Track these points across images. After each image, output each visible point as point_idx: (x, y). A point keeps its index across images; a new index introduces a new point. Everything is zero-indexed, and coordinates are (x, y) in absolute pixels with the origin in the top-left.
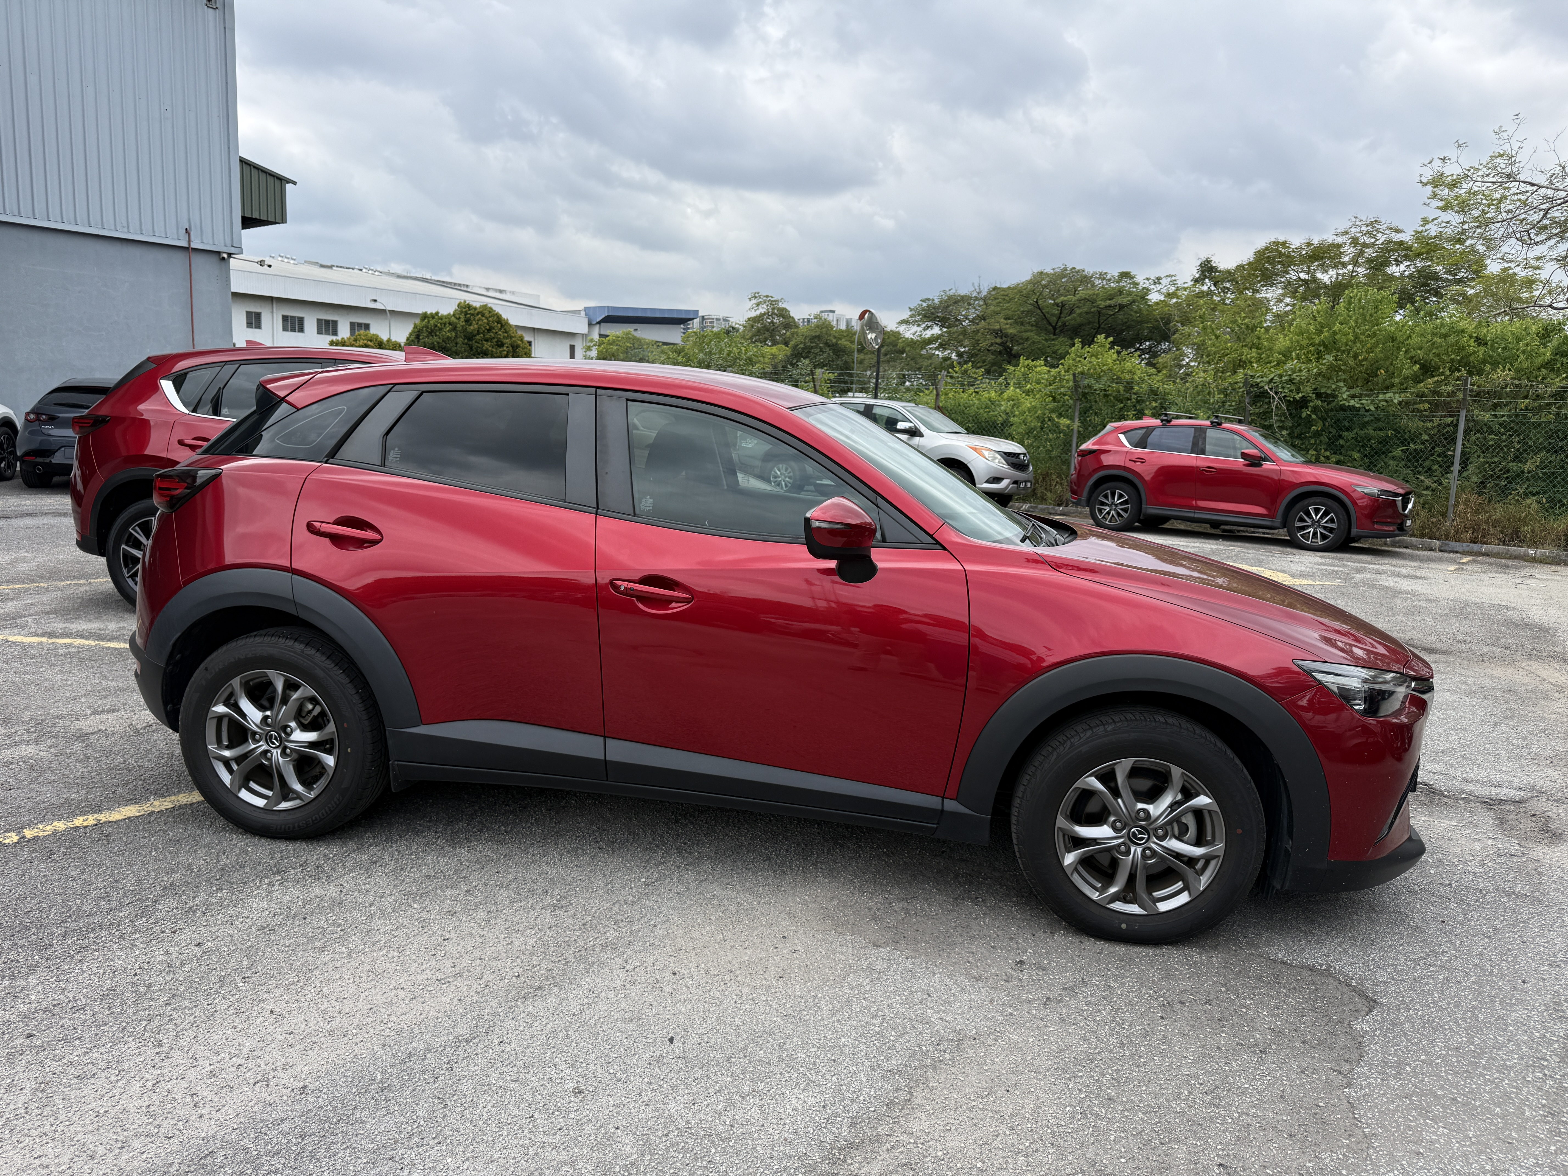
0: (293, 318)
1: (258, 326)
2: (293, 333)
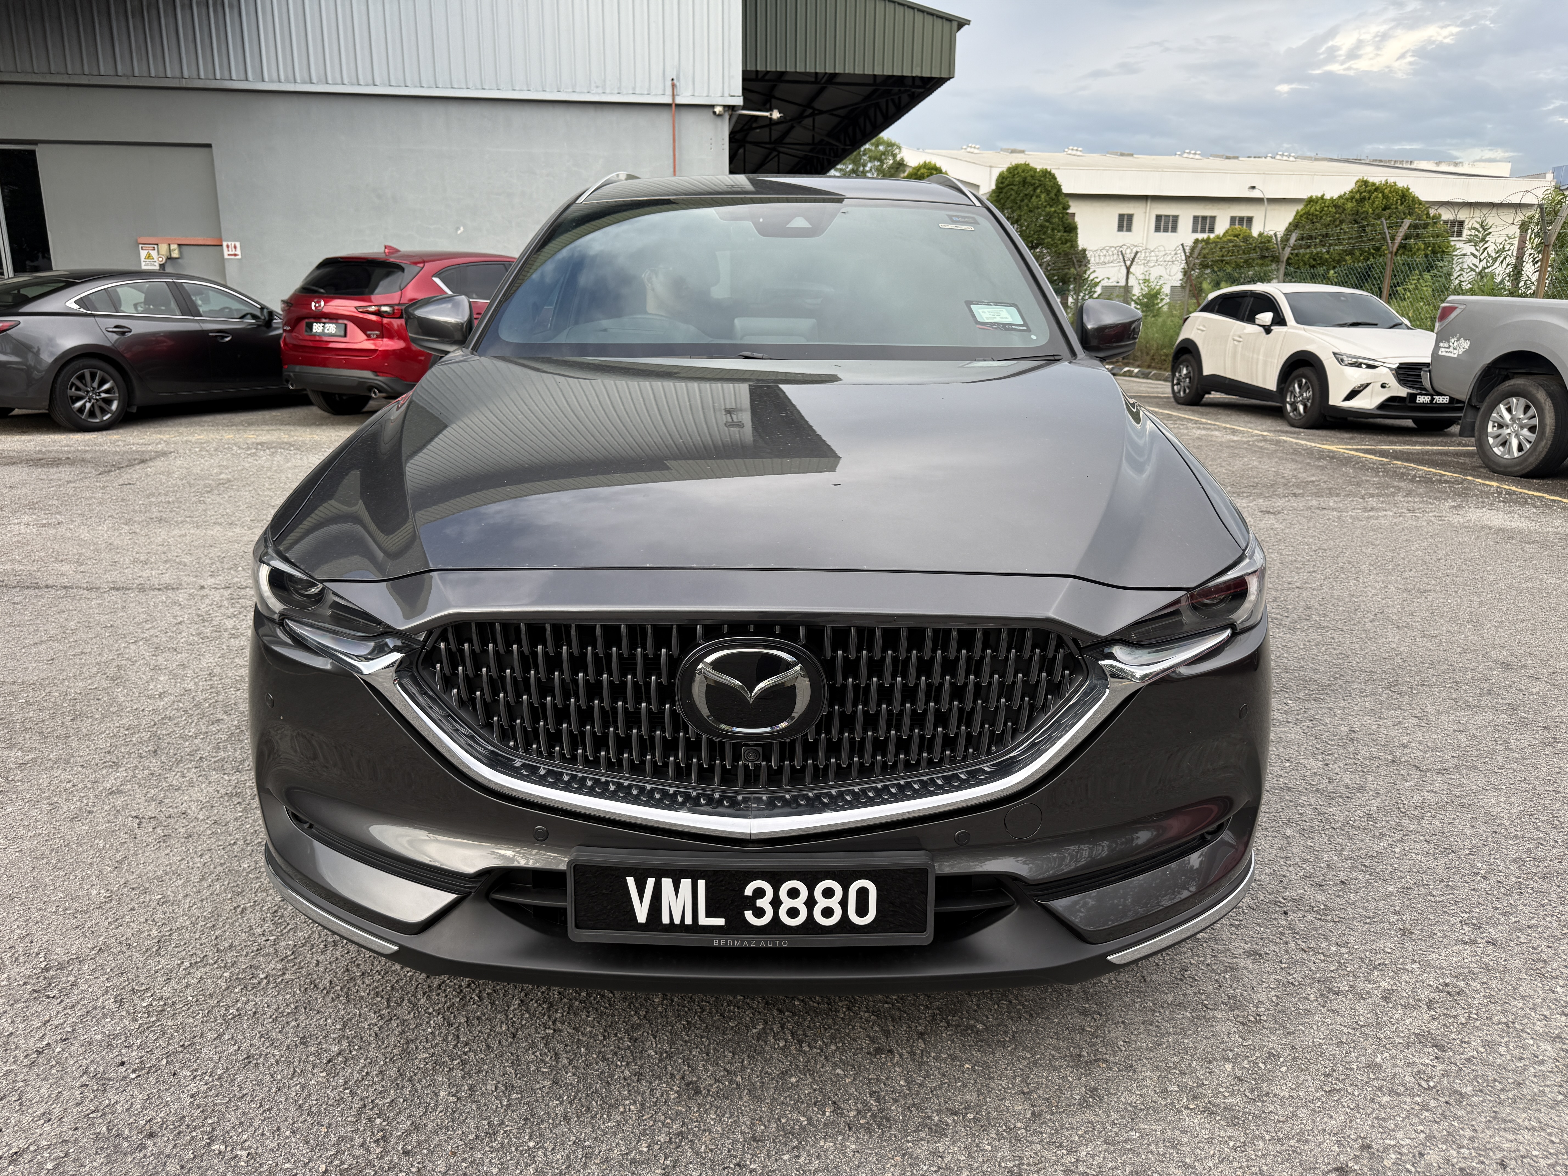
0: (1167, 216)
1: (1129, 229)
2: (1166, 234)
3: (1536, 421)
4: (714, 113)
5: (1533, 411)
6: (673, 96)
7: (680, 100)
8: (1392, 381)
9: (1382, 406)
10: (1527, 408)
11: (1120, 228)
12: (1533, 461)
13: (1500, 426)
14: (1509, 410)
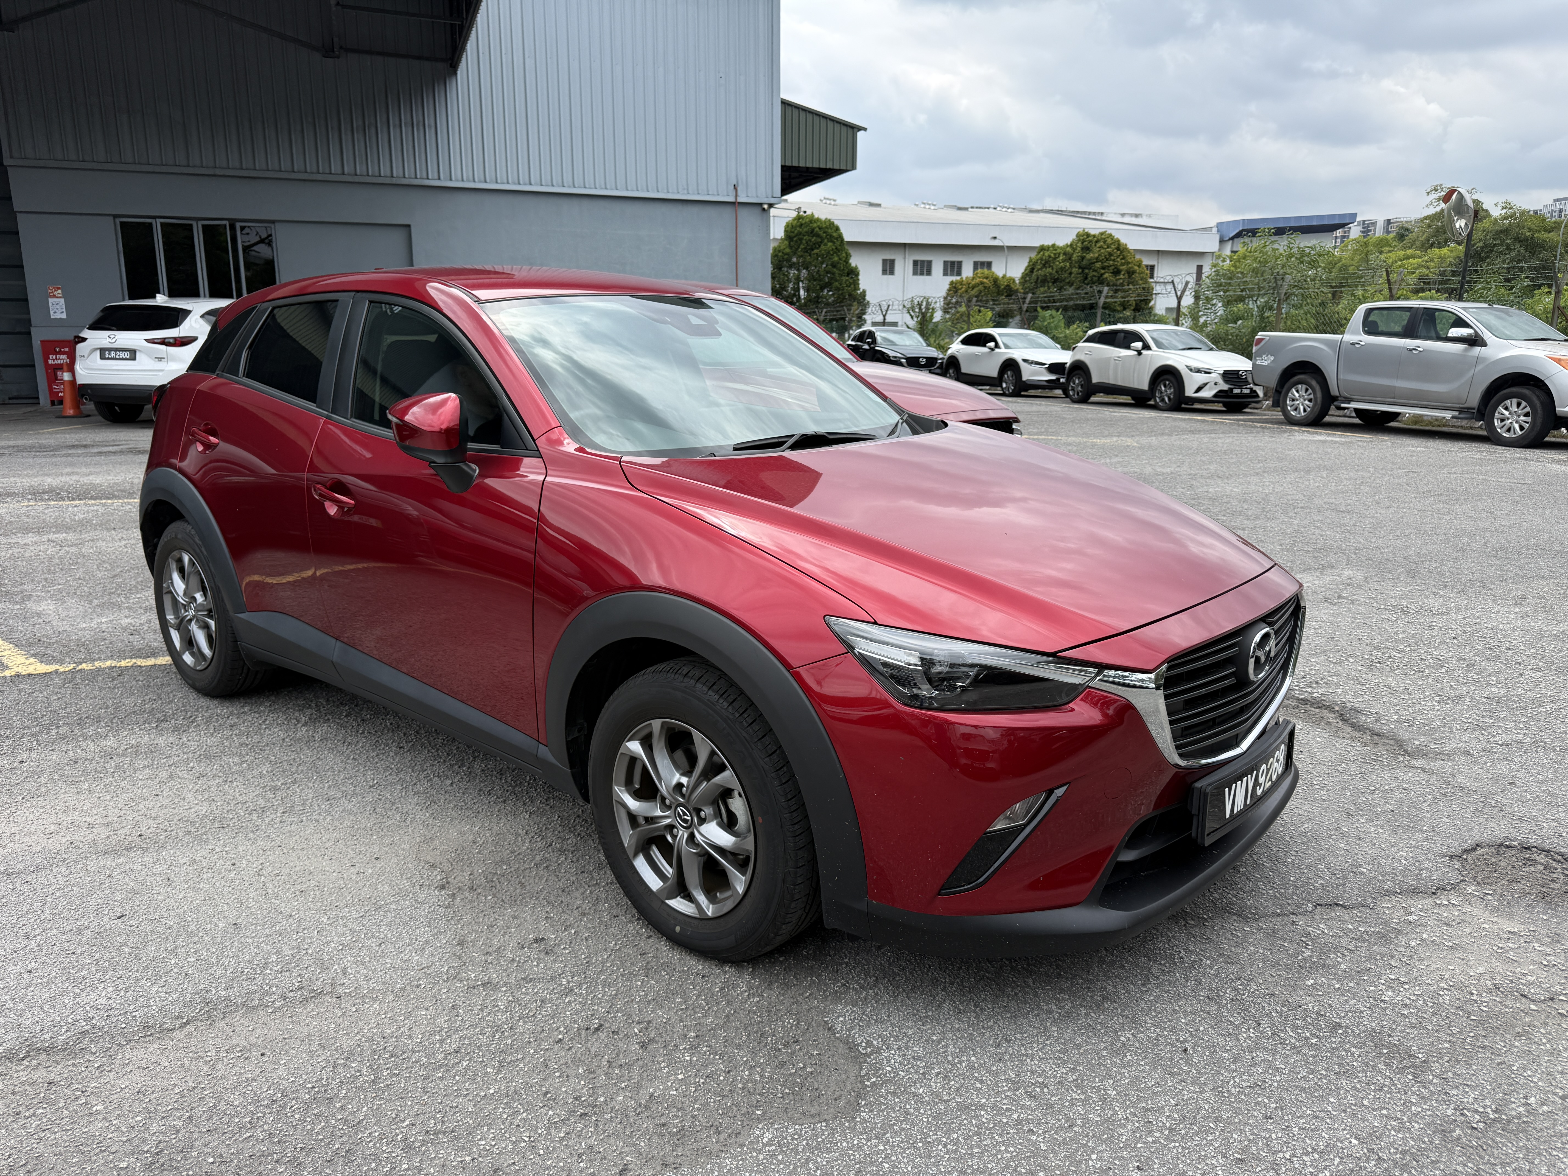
0: (923, 262)
2: (922, 277)
3: (1312, 396)
4: (764, 209)
5: (1310, 391)
6: (736, 196)
7: (740, 200)
8: (1220, 380)
9: (1215, 396)
10: (1307, 390)
11: (884, 272)
12: (1312, 417)
13: (1293, 400)
14: (1297, 391)
